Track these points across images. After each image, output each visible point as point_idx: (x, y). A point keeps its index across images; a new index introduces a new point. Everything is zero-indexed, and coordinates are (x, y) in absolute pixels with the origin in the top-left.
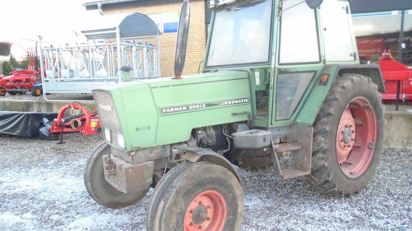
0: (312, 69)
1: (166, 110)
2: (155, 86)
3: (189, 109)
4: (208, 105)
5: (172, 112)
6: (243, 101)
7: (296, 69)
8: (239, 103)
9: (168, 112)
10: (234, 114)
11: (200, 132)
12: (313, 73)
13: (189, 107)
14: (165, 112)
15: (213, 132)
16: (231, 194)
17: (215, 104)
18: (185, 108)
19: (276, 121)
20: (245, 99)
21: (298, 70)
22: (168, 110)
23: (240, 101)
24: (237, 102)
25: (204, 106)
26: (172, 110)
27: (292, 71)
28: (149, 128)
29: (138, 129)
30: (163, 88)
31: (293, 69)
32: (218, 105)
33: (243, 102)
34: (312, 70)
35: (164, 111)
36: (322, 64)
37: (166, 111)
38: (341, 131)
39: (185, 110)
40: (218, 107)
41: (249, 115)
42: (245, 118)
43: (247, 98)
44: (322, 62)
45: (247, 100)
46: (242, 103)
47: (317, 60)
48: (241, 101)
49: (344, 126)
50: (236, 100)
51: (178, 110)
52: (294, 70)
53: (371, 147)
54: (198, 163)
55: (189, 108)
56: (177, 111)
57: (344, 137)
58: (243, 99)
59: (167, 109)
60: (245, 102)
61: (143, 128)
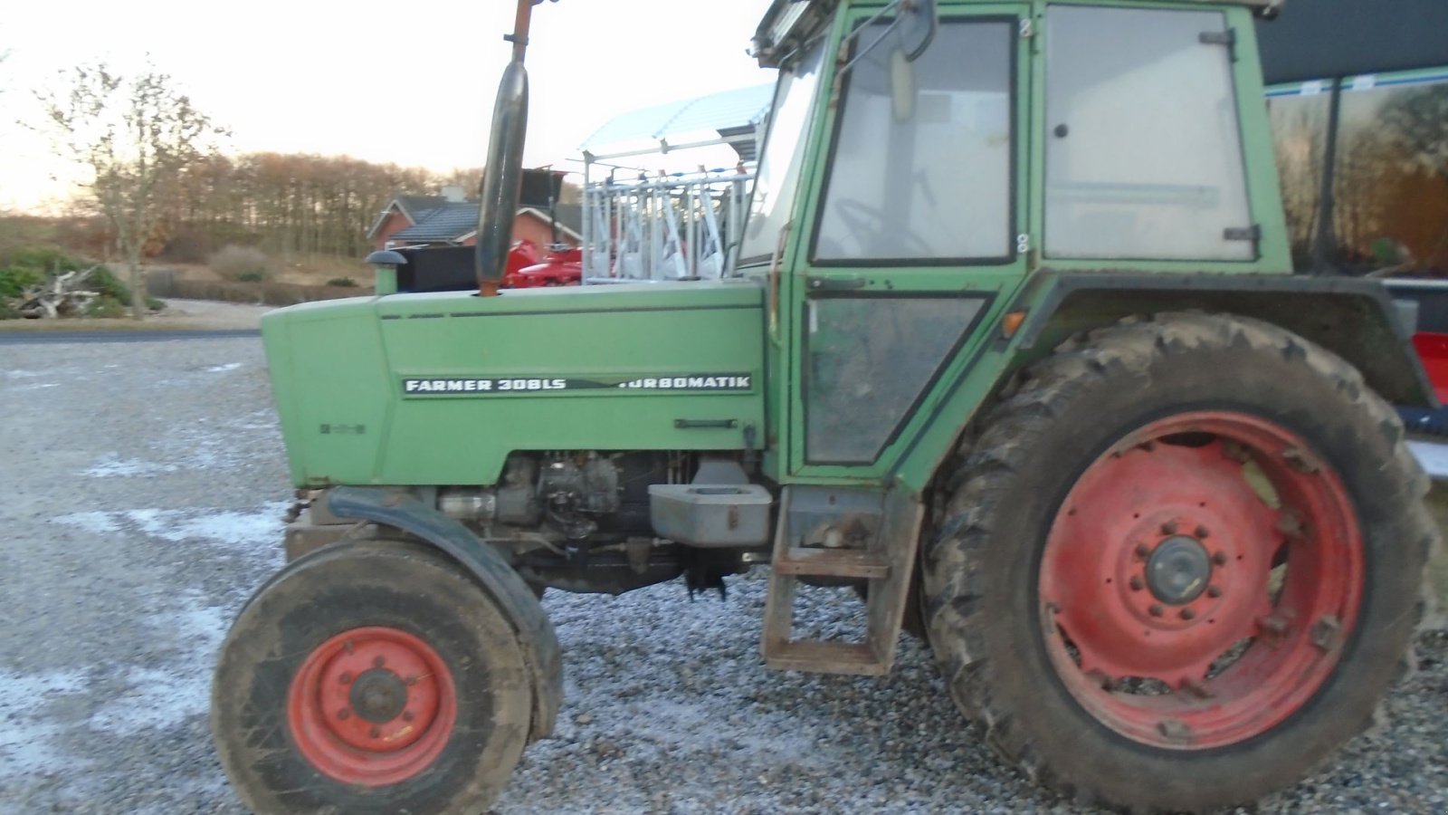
0: (968, 285)
1: (419, 384)
2: (395, 313)
3: (501, 388)
4: (571, 384)
5: (438, 392)
6: (727, 382)
7: (887, 282)
8: (709, 388)
9: (424, 391)
10: (682, 424)
11: (558, 466)
12: (980, 302)
13: (501, 382)
14: (415, 391)
15: (608, 470)
16: (466, 659)
17: (603, 382)
18: (485, 385)
19: (807, 462)
20: (736, 375)
21: (898, 286)
22: (426, 386)
23: (711, 382)
24: (699, 382)
25: (559, 384)
26: (439, 386)
27: (868, 288)
28: (360, 429)
29: (325, 429)
30: (418, 320)
31: (872, 283)
32: (616, 386)
33: (727, 387)
34: (969, 289)
35: (411, 386)
36: (1019, 268)
37: (416, 386)
38: (1134, 546)
39: (483, 391)
40: (614, 392)
41: (749, 432)
42: (731, 441)
43: (744, 375)
44: (1021, 262)
45: (742, 382)
46: (718, 388)
47: (1001, 250)
48: (717, 382)
49: (1157, 529)
50: (696, 376)
51: (460, 389)
52: (880, 287)
53: (1321, 642)
54: (377, 543)
55: (502, 385)
56: (456, 391)
57: (1148, 571)
58: (730, 375)
59: (420, 381)
60: (735, 388)
61: (343, 429)
